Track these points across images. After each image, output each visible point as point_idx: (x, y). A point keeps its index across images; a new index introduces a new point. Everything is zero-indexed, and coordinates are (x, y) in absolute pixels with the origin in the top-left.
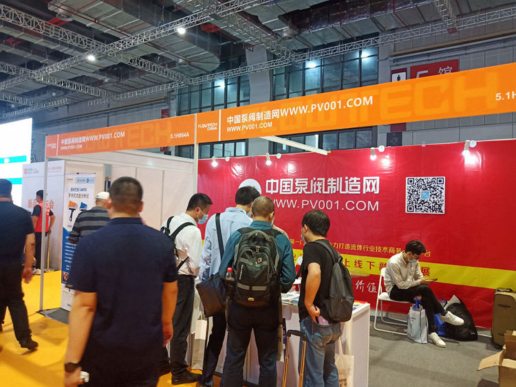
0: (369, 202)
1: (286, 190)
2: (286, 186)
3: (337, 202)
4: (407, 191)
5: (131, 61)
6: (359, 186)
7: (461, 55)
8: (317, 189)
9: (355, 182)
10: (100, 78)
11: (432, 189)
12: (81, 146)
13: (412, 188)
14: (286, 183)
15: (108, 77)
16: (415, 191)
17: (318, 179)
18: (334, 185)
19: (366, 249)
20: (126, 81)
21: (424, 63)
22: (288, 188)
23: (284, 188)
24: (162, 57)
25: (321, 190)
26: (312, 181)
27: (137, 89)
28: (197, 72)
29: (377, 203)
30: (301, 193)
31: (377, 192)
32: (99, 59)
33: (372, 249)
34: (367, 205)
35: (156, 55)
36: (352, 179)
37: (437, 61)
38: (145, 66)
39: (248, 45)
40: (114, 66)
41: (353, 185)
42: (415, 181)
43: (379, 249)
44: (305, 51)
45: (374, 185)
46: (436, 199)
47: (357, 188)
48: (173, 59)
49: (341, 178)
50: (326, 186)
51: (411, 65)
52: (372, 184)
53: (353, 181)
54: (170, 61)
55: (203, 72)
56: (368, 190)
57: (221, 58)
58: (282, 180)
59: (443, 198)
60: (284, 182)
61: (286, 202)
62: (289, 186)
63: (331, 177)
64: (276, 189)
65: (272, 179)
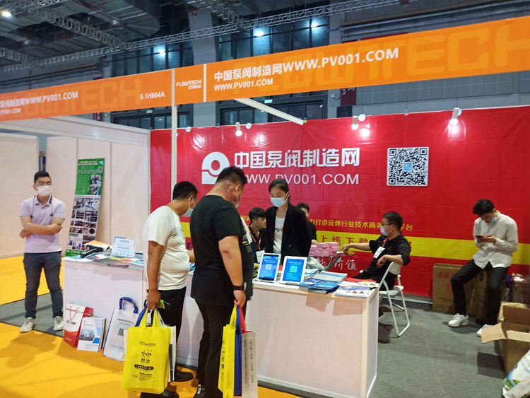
0: (349, 175)
1: (257, 164)
2: (258, 160)
3: (314, 176)
4: (388, 162)
5: (57, 20)
6: (338, 159)
7: (411, 28)
8: (292, 162)
9: (333, 154)
10: (19, 39)
11: (415, 160)
12: (19, 110)
13: (394, 159)
14: (258, 156)
15: (28, 38)
16: (397, 163)
17: (294, 151)
18: (311, 158)
19: (344, 225)
20: (50, 45)
22: (260, 162)
23: (255, 162)
24: (92, 17)
25: (297, 163)
26: (286, 154)
27: (64, 54)
28: (133, 35)
29: (357, 176)
30: (274, 166)
31: (357, 164)
32: (17, 16)
33: (351, 224)
34: (346, 178)
35: (85, 15)
36: (329, 151)
38: (73, 26)
39: (192, 8)
40: (35, 26)
41: (331, 157)
42: (398, 152)
43: (358, 224)
44: (253, 17)
45: (353, 156)
46: (418, 171)
47: (335, 160)
48: (107, 20)
49: (318, 150)
51: (362, 36)
53: (330, 153)
54: (102, 23)
55: (140, 37)
56: (348, 162)
57: (162, 21)
58: (252, 153)
59: (426, 169)
60: (255, 156)
61: (258, 178)
62: (261, 160)
63: (307, 149)
64: (246, 163)
65: (242, 152)
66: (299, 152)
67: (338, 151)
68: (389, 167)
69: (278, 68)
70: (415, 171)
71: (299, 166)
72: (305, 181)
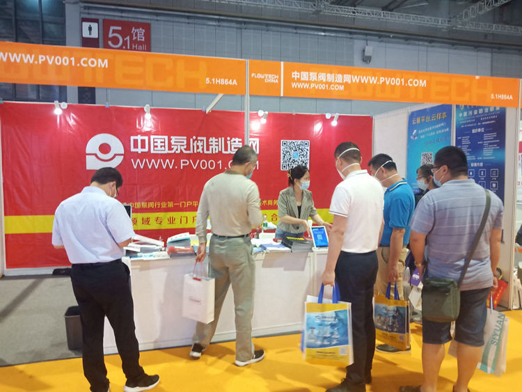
1: (159, 148)
3: (220, 162)
4: (282, 152)
7: (153, 20)
8: (198, 147)
9: (237, 143)
11: (300, 150)
13: (286, 149)
14: (159, 141)
16: (288, 152)
17: (199, 138)
18: (216, 145)
21: (116, 19)
23: (157, 146)
25: (203, 149)
30: (179, 152)
36: (233, 139)
37: (130, 20)
41: (235, 146)
42: (288, 144)
45: (254, 145)
46: (303, 159)
49: (223, 139)
50: (208, 146)
51: (104, 18)
53: (235, 142)
59: (308, 158)
60: (155, 140)
61: (160, 162)
62: (163, 144)
63: (212, 137)
64: (145, 148)
65: (139, 136)
66: (205, 139)
67: (241, 140)
68: (282, 155)
69: (348, 78)
70: (301, 159)
71: (205, 152)
72: (212, 166)
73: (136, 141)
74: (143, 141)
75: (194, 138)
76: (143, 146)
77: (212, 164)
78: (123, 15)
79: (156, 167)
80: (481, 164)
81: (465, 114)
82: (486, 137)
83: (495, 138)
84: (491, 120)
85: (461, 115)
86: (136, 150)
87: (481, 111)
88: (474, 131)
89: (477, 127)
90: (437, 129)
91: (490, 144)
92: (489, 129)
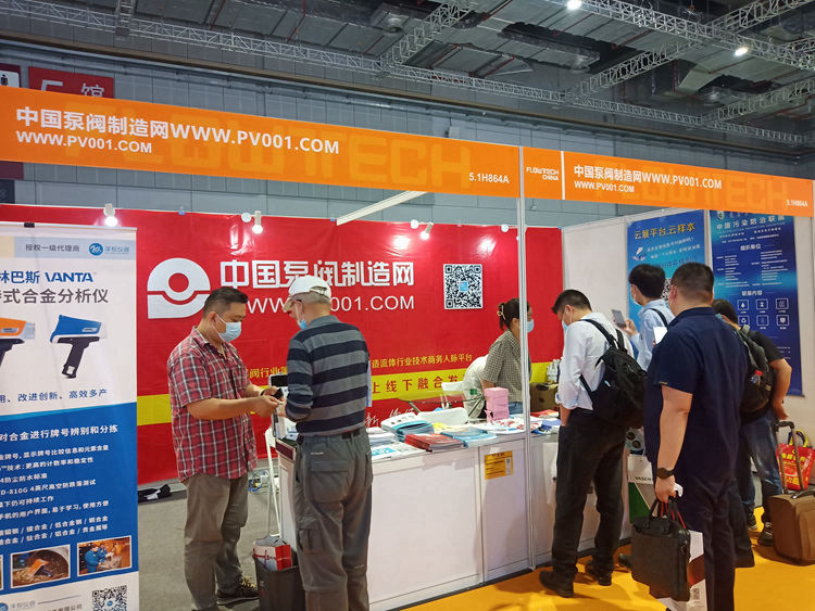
0: (402, 298)
1: (266, 280)
3: (359, 299)
4: (445, 281)
6: (388, 275)
7: (120, 73)
9: (382, 269)
11: (470, 279)
13: (450, 278)
14: (266, 268)
16: (453, 281)
17: (326, 263)
18: (353, 273)
19: (400, 363)
21: (54, 67)
23: (262, 278)
25: (333, 280)
29: (412, 298)
31: (412, 283)
34: (399, 301)
36: (377, 264)
37: (77, 71)
41: (379, 274)
42: (453, 269)
43: (416, 361)
45: (406, 272)
46: (474, 291)
49: (362, 263)
50: (341, 274)
51: (30, 64)
52: (404, 273)
53: (379, 268)
56: (400, 280)
58: (255, 263)
59: (481, 290)
60: (260, 267)
61: (269, 303)
62: (272, 274)
63: (346, 261)
64: (243, 280)
65: (234, 261)
66: (335, 264)
67: (387, 265)
70: (471, 292)
71: (338, 284)
72: (346, 306)
73: (229, 269)
74: (240, 269)
75: (320, 262)
76: (241, 278)
77: (346, 302)
78: (66, 62)
79: (262, 311)
80: (760, 292)
81: (728, 225)
82: (764, 255)
83: (779, 258)
84: (772, 233)
85: (720, 226)
86: (229, 284)
87: (753, 221)
88: (743, 248)
89: (750, 243)
90: (681, 246)
91: (771, 265)
92: (768, 245)
